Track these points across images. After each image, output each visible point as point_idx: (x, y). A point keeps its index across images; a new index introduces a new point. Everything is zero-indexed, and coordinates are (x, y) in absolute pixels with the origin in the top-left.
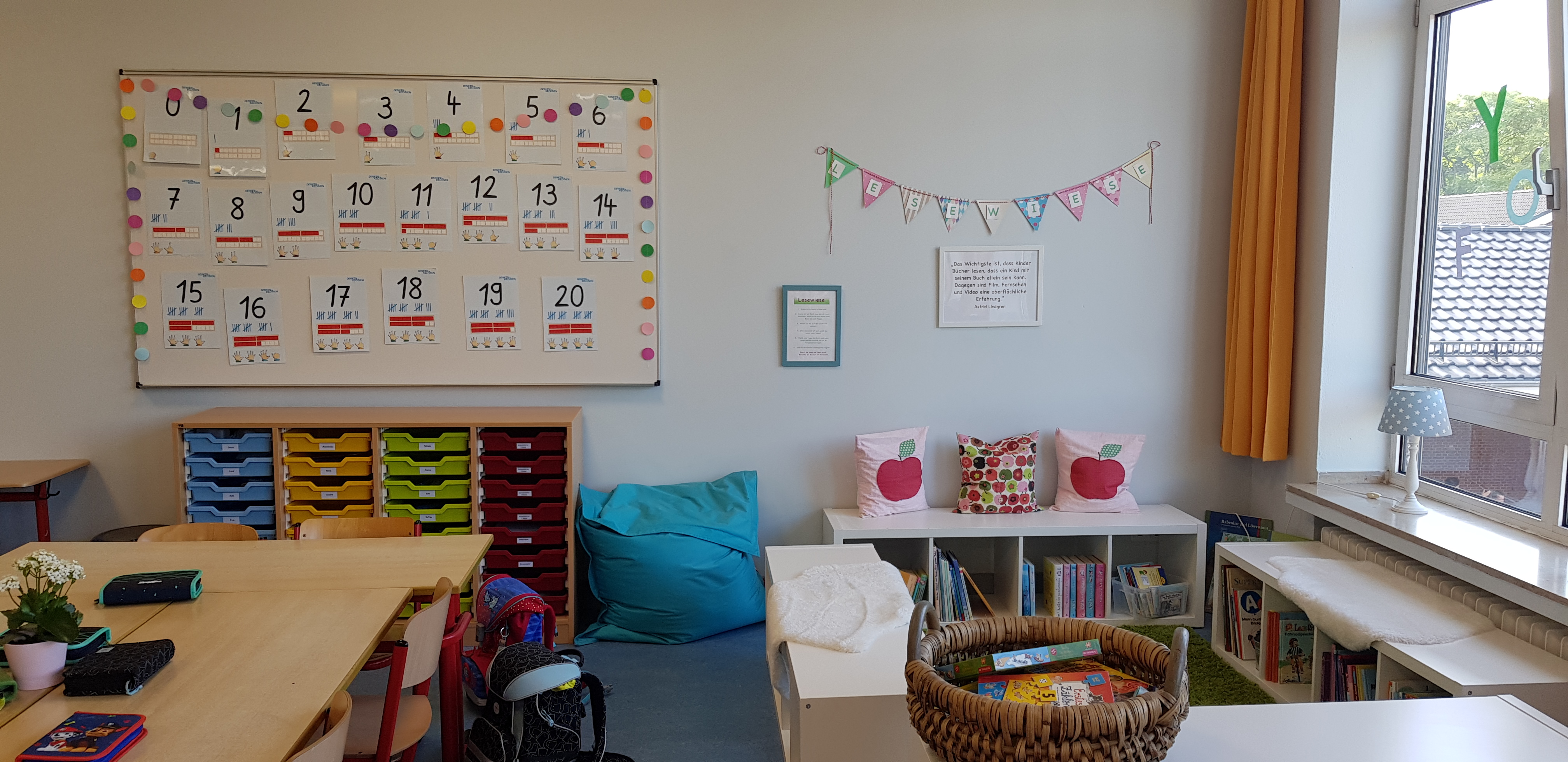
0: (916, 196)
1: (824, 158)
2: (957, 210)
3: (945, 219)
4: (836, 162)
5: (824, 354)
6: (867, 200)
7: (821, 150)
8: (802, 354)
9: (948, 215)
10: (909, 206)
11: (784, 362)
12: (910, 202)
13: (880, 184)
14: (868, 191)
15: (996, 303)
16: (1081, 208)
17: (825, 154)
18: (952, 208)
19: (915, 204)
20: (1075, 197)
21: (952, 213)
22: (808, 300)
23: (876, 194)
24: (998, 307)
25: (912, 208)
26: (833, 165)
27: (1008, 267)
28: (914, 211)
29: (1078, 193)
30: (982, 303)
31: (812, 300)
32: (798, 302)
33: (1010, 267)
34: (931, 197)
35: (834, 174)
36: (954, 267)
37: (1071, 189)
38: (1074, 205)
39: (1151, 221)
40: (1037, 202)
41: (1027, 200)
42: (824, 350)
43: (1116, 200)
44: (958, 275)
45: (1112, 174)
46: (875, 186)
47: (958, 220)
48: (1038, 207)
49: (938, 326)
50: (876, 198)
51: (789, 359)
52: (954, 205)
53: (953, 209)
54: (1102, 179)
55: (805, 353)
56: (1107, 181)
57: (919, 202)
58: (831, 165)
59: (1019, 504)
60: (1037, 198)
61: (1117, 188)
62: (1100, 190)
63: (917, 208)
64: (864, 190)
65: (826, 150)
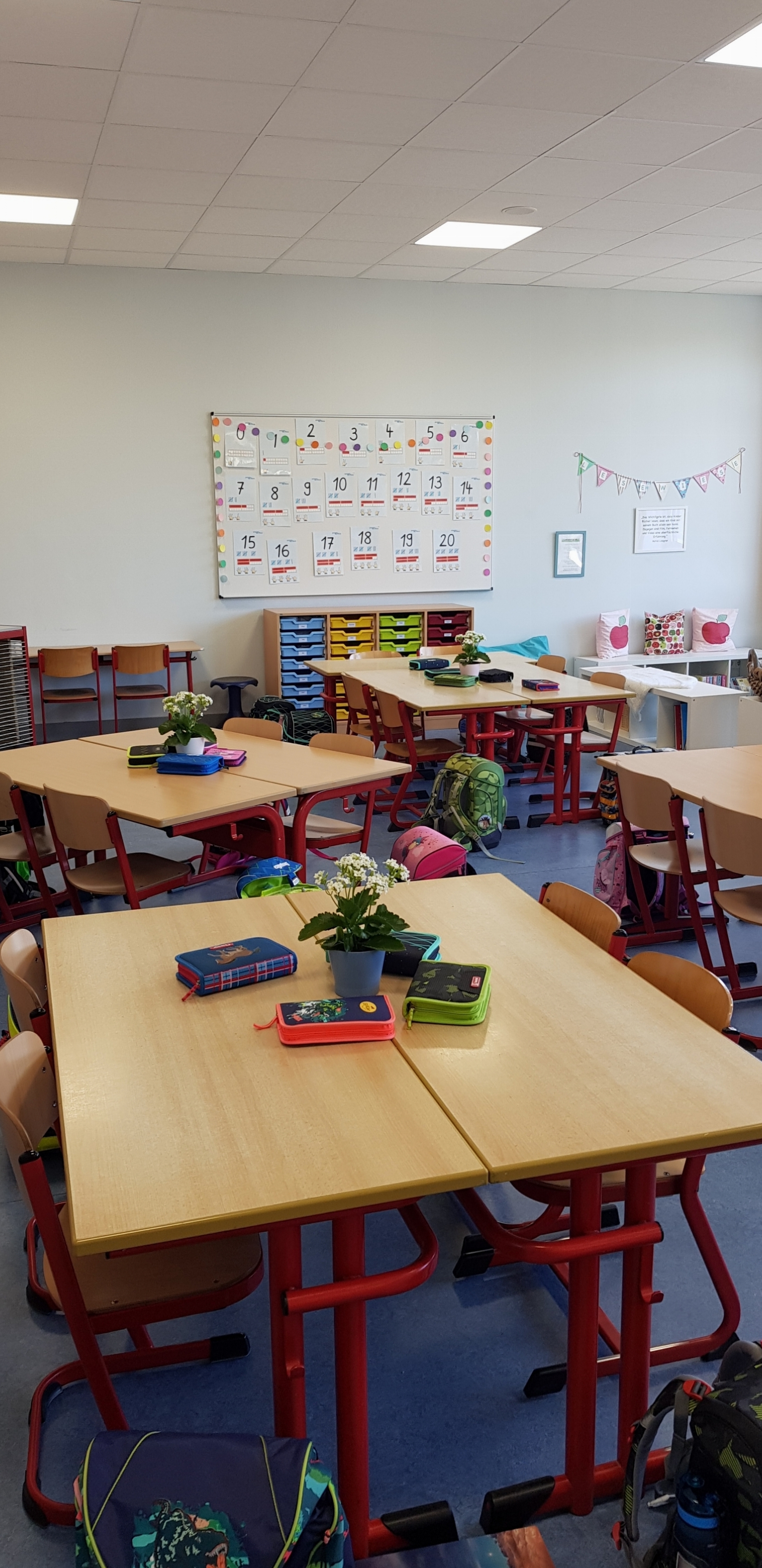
0: (625, 479)
1: (578, 459)
2: (645, 487)
3: (639, 492)
4: (584, 461)
5: (576, 570)
6: (599, 483)
7: (577, 455)
8: (565, 570)
9: (641, 490)
10: (621, 485)
11: (555, 575)
12: (622, 482)
13: (606, 473)
14: (600, 477)
16: (708, 485)
17: (579, 457)
18: (642, 486)
20: (704, 479)
21: (643, 488)
22: (569, 540)
23: (605, 478)
25: (623, 486)
26: (583, 463)
27: (669, 518)
28: (624, 488)
29: (705, 477)
30: (656, 539)
31: (571, 540)
32: (564, 541)
33: (671, 518)
34: (632, 480)
35: (583, 467)
36: (643, 519)
37: (702, 475)
38: (703, 484)
39: (740, 491)
40: (684, 482)
41: (679, 481)
42: (576, 568)
43: (723, 480)
44: (644, 524)
45: (722, 466)
46: (604, 474)
47: (646, 492)
48: (685, 485)
49: (633, 552)
50: (605, 480)
51: (559, 573)
52: (643, 484)
54: (717, 469)
55: (567, 570)
56: (720, 469)
57: (625, 483)
58: (581, 463)
59: (678, 648)
60: (684, 480)
62: (715, 475)
64: (598, 477)
65: (579, 454)
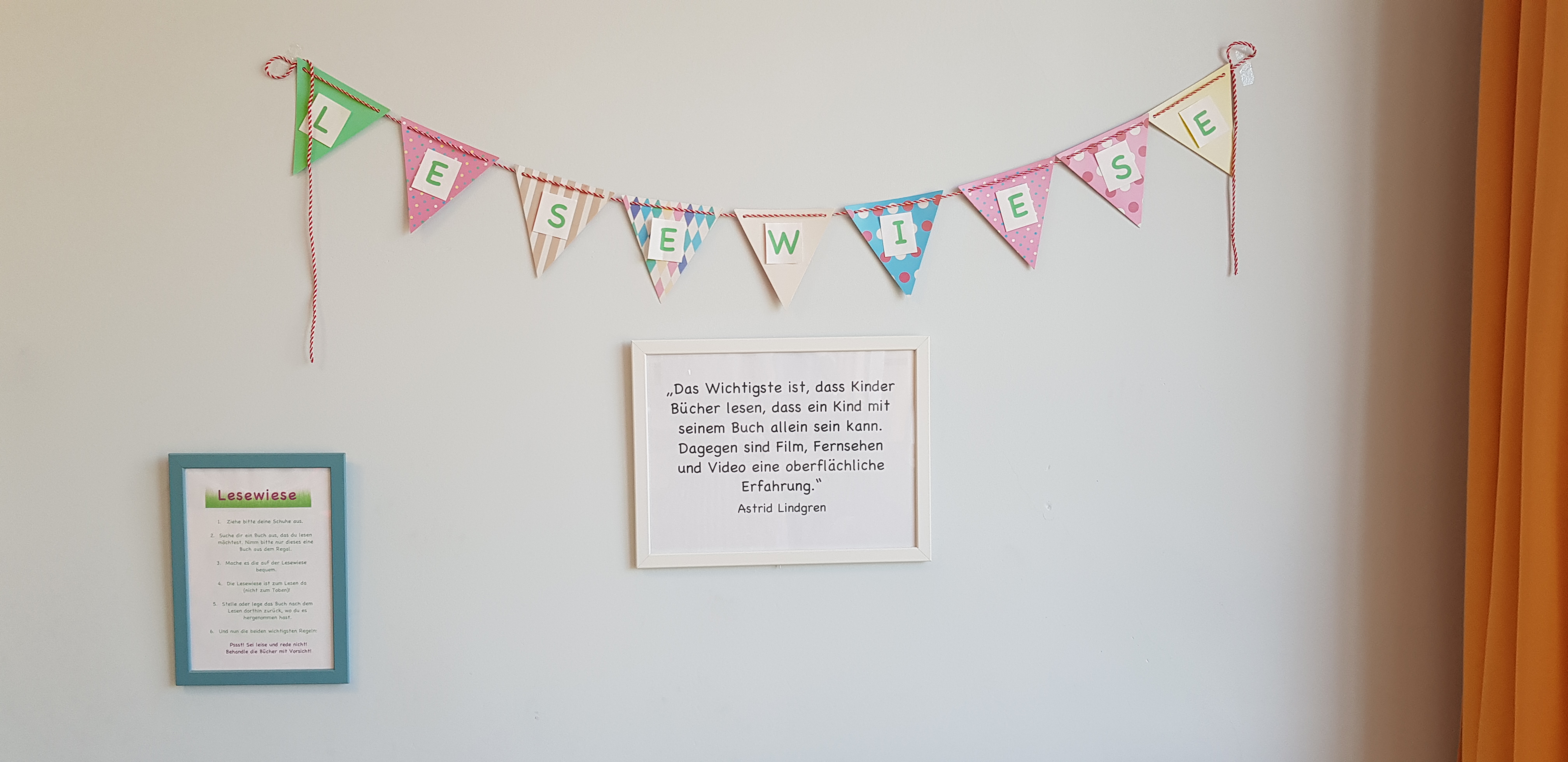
0: (560, 196)
2: (679, 238)
3: (649, 264)
4: (322, 100)
5: (301, 649)
6: (417, 210)
7: (279, 68)
8: (235, 649)
9: (655, 251)
10: (541, 225)
11: (182, 674)
12: (544, 213)
13: (454, 165)
14: (420, 182)
15: (799, 498)
16: (1035, 231)
17: (291, 79)
18: (664, 230)
19: (558, 221)
20: (1016, 201)
21: (667, 245)
22: (248, 496)
23: (443, 193)
24: (805, 510)
25: (551, 231)
26: (315, 109)
27: (829, 398)
28: (556, 239)
29: (1024, 188)
31: (259, 496)
32: (217, 501)
33: (835, 396)
34: (603, 202)
35: (317, 134)
36: (677, 399)
37: (1006, 179)
38: (1012, 223)
39: (1234, 267)
40: (907, 217)
41: (878, 210)
42: (301, 638)
43: (1134, 207)
44: (688, 420)
45: (1120, 135)
46: (438, 169)
47: (683, 265)
48: (910, 229)
49: (633, 562)
50: (444, 203)
51: (199, 663)
52: (671, 223)
53: (668, 235)
54: (1093, 148)
55: (245, 648)
56: (1108, 152)
57: (568, 216)
58: (307, 111)
60: (907, 205)
61: (1135, 176)
62: (1085, 179)
63: (564, 232)
64: (408, 180)
65: (294, 65)
